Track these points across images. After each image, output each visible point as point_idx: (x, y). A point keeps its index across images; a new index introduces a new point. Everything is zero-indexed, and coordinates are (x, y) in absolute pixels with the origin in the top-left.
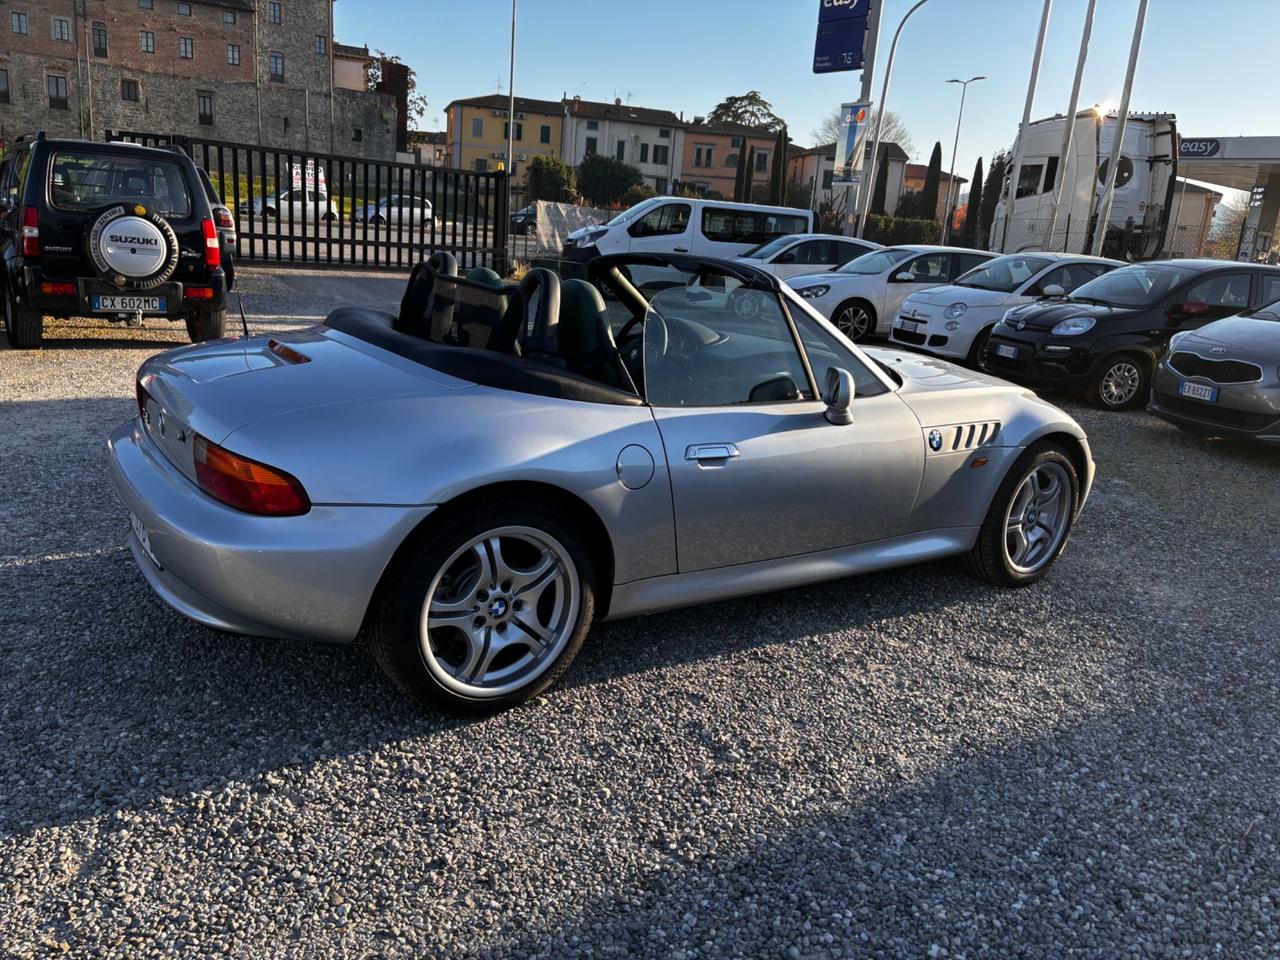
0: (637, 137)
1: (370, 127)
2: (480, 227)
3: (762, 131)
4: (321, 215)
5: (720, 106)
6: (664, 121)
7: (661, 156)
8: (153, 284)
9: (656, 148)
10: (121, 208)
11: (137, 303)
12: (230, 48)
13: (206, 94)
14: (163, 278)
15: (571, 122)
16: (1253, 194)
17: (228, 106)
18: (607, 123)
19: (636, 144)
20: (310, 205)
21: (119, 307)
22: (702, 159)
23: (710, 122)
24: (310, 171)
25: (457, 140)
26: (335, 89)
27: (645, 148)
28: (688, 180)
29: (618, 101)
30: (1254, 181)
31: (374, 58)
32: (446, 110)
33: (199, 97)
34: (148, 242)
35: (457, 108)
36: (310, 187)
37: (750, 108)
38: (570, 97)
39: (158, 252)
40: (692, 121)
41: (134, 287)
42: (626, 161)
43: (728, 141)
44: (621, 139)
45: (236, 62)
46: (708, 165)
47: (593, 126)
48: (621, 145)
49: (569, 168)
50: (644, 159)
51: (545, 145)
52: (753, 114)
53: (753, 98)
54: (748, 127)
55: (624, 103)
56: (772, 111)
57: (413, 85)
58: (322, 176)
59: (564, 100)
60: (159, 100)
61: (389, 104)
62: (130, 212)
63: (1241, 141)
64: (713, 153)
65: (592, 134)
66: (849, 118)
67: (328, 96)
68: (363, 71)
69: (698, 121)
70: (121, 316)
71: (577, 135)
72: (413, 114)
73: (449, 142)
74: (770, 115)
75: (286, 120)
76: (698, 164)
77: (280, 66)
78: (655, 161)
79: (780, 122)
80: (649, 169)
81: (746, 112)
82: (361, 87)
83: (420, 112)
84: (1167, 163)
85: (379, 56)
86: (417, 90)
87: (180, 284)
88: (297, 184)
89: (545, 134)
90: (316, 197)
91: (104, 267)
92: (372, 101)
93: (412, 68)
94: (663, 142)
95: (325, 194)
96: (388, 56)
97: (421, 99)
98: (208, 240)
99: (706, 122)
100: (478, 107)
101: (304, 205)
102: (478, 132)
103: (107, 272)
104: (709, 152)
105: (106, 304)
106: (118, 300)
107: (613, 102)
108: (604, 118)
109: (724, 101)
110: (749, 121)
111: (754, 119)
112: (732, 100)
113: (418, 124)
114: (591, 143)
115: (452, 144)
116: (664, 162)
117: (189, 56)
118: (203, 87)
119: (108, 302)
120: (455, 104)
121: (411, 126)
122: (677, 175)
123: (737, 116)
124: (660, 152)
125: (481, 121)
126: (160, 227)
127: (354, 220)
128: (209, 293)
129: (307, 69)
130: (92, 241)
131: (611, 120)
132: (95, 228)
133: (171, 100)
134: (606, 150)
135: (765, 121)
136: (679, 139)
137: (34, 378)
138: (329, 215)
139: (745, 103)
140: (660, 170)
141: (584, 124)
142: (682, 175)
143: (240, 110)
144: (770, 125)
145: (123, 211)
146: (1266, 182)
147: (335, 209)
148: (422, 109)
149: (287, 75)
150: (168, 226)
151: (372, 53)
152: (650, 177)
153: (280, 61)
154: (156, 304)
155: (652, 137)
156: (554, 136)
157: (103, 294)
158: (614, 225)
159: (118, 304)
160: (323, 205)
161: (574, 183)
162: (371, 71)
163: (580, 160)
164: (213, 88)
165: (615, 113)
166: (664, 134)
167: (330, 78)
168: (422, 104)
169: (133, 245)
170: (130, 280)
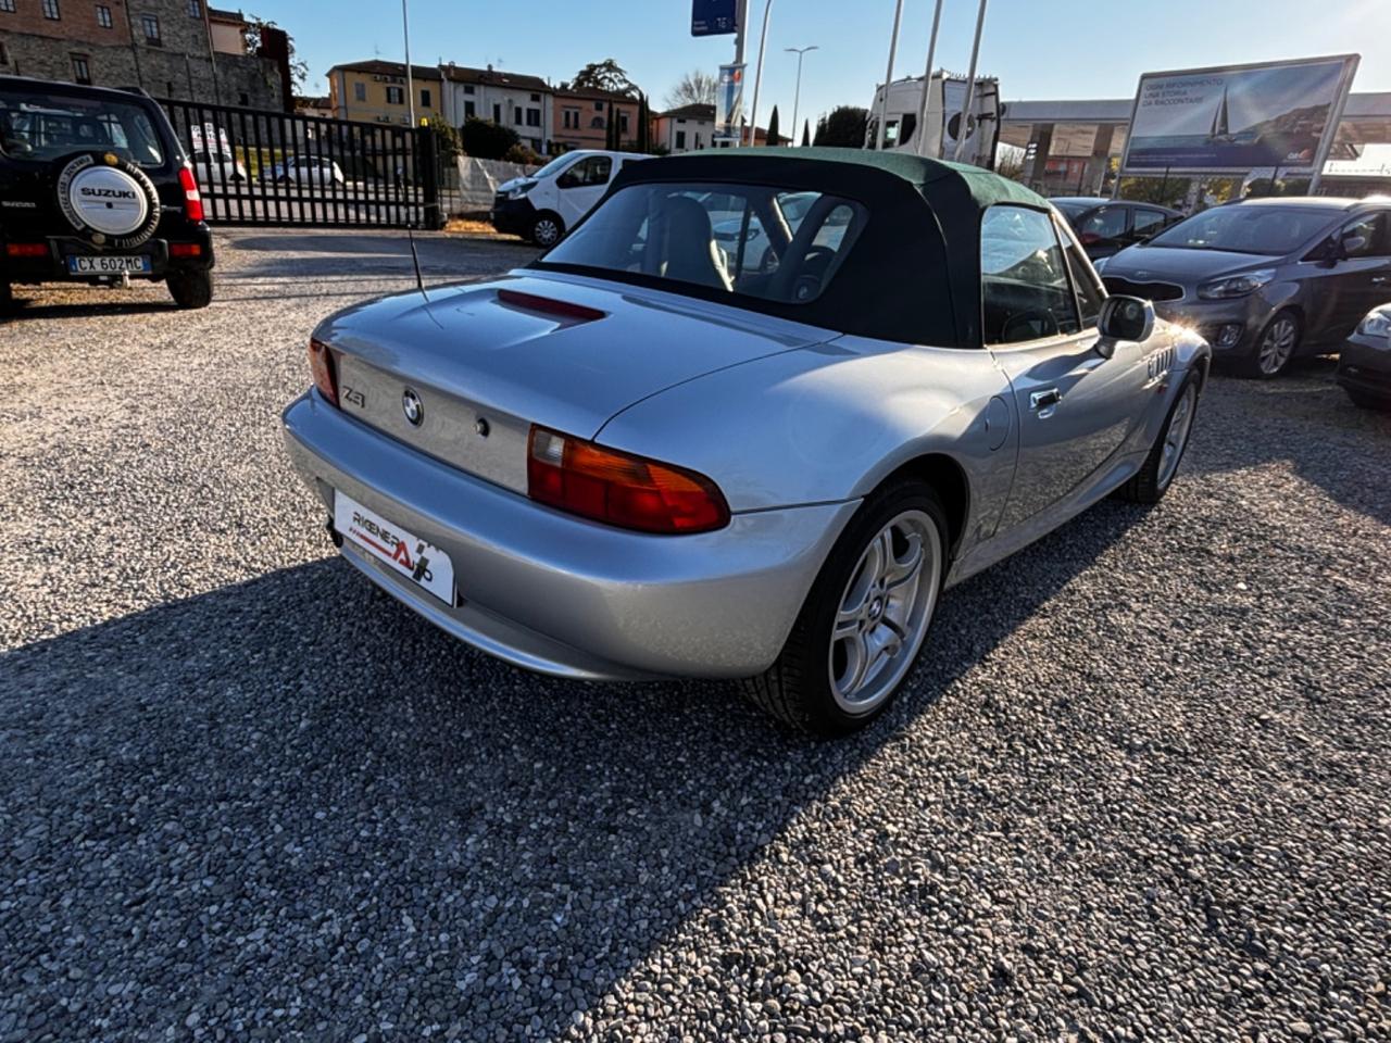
0: (510, 101)
1: (255, 91)
2: (381, 185)
3: (620, 96)
4: (228, 176)
5: (582, 73)
6: (535, 87)
7: (534, 118)
8: (137, 242)
9: (529, 111)
10: (89, 156)
11: (118, 264)
12: (99, 9)
13: (81, 58)
14: (147, 235)
15: (448, 87)
16: (1028, 149)
17: (106, 70)
18: (482, 88)
19: (510, 107)
20: (216, 167)
21: (99, 268)
22: (571, 122)
23: (574, 87)
24: (211, 134)
25: (342, 104)
26: (216, 53)
27: (518, 111)
28: (560, 140)
29: (490, 67)
30: (1029, 139)
31: (249, 24)
32: (329, 75)
33: (73, 60)
34: (125, 195)
35: (339, 73)
36: (212, 149)
37: (608, 75)
38: (445, 63)
39: (138, 204)
40: (558, 86)
41: (116, 246)
42: (503, 123)
43: (592, 105)
44: (497, 102)
45: (108, 25)
46: (576, 126)
47: (469, 91)
48: (497, 108)
49: (453, 130)
50: (519, 121)
51: (425, 109)
52: (611, 80)
53: (610, 66)
54: (607, 92)
55: (495, 69)
56: (627, 78)
57: (293, 51)
58: (223, 138)
59: (440, 66)
60: (30, 63)
61: (272, 69)
62: (100, 161)
63: (1020, 104)
64: (580, 115)
65: (469, 98)
66: (726, 79)
67: (209, 60)
68: (240, 37)
69: (564, 86)
70: (102, 278)
71: (456, 98)
72: (295, 78)
73: (334, 106)
74: (626, 81)
75: (169, 84)
76: (567, 125)
77: (155, 30)
78: (529, 123)
79: (634, 88)
80: (524, 130)
81: (605, 77)
82: (240, 51)
83: (302, 77)
84: (992, 120)
85: (254, 21)
86: (296, 55)
87: (165, 241)
88: (198, 145)
89: (426, 99)
90: (221, 158)
91: (78, 224)
92: (254, 66)
93: (290, 34)
94: (535, 105)
95: (230, 155)
96: (264, 21)
97: (302, 64)
98: (188, 192)
99: (570, 87)
100: (359, 72)
101: (209, 168)
102: (361, 97)
103: (84, 229)
104: (576, 115)
105: (84, 265)
106: (97, 261)
107: (485, 68)
108: (479, 83)
109: (584, 68)
110: (608, 86)
111: (612, 85)
112: (592, 68)
113: (301, 89)
114: (470, 107)
115: (338, 108)
116: (537, 124)
117: (56, 16)
118: (75, 50)
119: (86, 264)
120: (337, 69)
121: (296, 92)
122: (549, 137)
123: (598, 82)
124: (533, 114)
125: (363, 85)
126: (137, 178)
127: (262, 179)
128: (196, 250)
129: (184, 33)
130: (60, 195)
131: (486, 85)
132: (61, 180)
133: (42, 63)
134: (484, 114)
135: (623, 86)
136: (550, 101)
137: (27, 352)
138: (236, 177)
139: (603, 69)
140: (534, 132)
141: (461, 88)
142: (555, 136)
143: (119, 75)
144: (627, 91)
145: (91, 160)
146: (1038, 139)
147: (242, 171)
148: (304, 74)
149: (164, 38)
150: (144, 177)
151: (247, 19)
152: (525, 138)
153: (154, 24)
154: (139, 264)
155: (524, 101)
156: (434, 99)
157: (80, 255)
158: (541, 177)
159: (97, 265)
160: (229, 166)
161: (460, 144)
162: (248, 36)
163: (461, 123)
164: (87, 51)
165: (488, 79)
166: (535, 98)
167: (207, 43)
168: (303, 69)
169: (107, 199)
170: (110, 238)
